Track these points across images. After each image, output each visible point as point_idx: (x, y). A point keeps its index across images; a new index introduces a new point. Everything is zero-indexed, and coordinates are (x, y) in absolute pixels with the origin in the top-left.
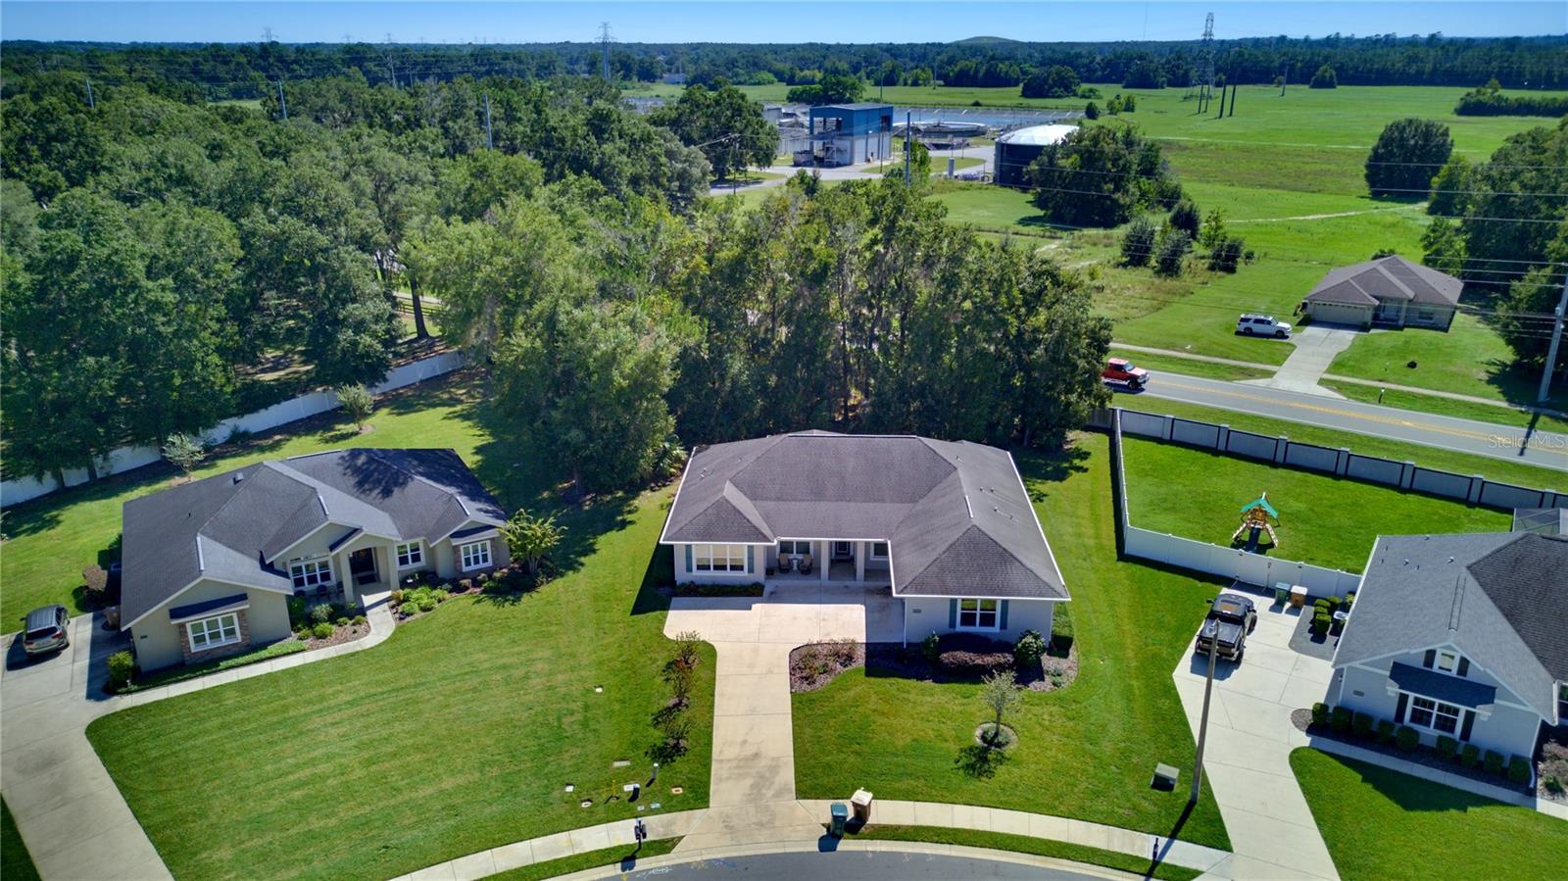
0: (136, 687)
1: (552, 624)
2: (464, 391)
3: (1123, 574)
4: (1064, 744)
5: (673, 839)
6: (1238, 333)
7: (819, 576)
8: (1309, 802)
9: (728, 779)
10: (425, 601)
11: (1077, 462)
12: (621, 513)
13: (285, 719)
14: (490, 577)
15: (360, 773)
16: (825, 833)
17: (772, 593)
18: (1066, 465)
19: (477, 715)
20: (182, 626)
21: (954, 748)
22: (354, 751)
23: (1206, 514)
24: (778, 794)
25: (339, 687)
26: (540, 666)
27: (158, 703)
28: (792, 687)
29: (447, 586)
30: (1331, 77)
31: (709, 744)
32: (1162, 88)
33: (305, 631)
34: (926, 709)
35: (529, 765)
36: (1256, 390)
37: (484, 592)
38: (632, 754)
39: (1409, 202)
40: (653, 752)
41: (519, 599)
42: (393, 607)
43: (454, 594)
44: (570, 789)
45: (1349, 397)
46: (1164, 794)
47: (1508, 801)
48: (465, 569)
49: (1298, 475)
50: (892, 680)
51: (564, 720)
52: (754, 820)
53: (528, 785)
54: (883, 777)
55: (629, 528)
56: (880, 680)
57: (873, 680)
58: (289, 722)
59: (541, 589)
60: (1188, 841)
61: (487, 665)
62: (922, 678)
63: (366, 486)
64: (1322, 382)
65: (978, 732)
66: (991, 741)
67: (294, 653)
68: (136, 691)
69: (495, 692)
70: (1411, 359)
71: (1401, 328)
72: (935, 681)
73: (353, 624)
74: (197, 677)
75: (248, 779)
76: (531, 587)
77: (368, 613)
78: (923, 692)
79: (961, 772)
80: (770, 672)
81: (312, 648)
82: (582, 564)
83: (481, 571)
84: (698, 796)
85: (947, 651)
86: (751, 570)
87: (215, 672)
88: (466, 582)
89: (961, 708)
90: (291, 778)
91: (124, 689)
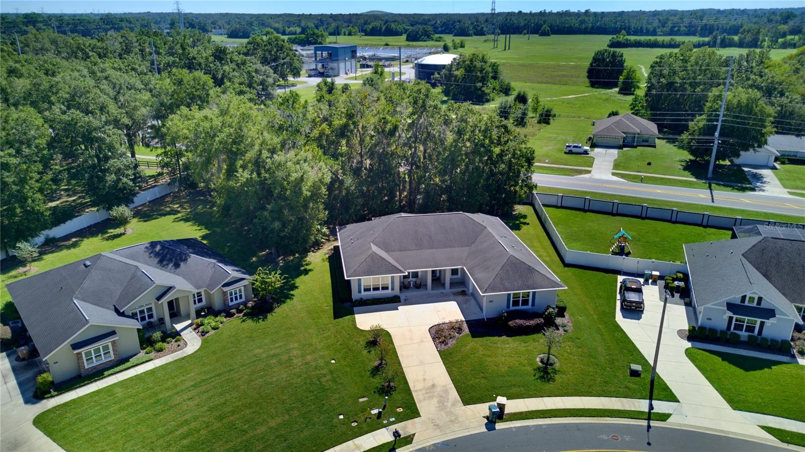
0: (56, 393)
1: (291, 329)
2: (178, 206)
3: (570, 274)
4: (581, 361)
5: (410, 436)
6: (565, 153)
7: (426, 289)
8: (703, 374)
9: (424, 399)
10: (213, 324)
11: (522, 220)
12: (303, 266)
13: (158, 401)
14: (247, 308)
15: (219, 425)
16: (487, 421)
17: (405, 300)
18: (518, 222)
19: (272, 383)
20: (80, 353)
21: (530, 369)
22: (208, 413)
23: (594, 240)
24: (453, 405)
25: (184, 378)
26: (295, 352)
27: (73, 401)
28: (437, 348)
29: (223, 314)
30: (548, 30)
31: (406, 383)
32: (472, 36)
33: (149, 349)
34: (508, 351)
35: (313, 407)
36: (585, 180)
37: (244, 315)
38: (367, 394)
39: (609, 89)
40: (378, 391)
41: (266, 317)
42: (195, 329)
43: (228, 318)
44: (341, 417)
45: (628, 181)
46: (638, 379)
47: (787, 361)
48: (231, 304)
49: (626, 219)
50: (486, 338)
51: (322, 380)
52: (447, 419)
53: (319, 418)
54: (502, 389)
55: (310, 273)
56: (480, 339)
57: (476, 339)
58: (162, 401)
59: (276, 310)
60: (658, 400)
61: (264, 355)
62: (500, 336)
63: (165, 263)
64: (613, 174)
65: (538, 360)
66: (547, 363)
67: (147, 361)
68: (57, 395)
69: (276, 369)
70: (648, 161)
71: (636, 147)
72: (507, 336)
73: (176, 341)
74: (92, 382)
75: (151, 438)
76: (271, 310)
77: (181, 334)
78: (503, 343)
79: (539, 380)
80: (422, 341)
81: (156, 358)
82: (293, 295)
83: (239, 304)
84: (412, 412)
85: (511, 320)
86: (393, 289)
87: (102, 378)
88: (234, 311)
89: (525, 348)
90: (177, 433)
91: (49, 395)
